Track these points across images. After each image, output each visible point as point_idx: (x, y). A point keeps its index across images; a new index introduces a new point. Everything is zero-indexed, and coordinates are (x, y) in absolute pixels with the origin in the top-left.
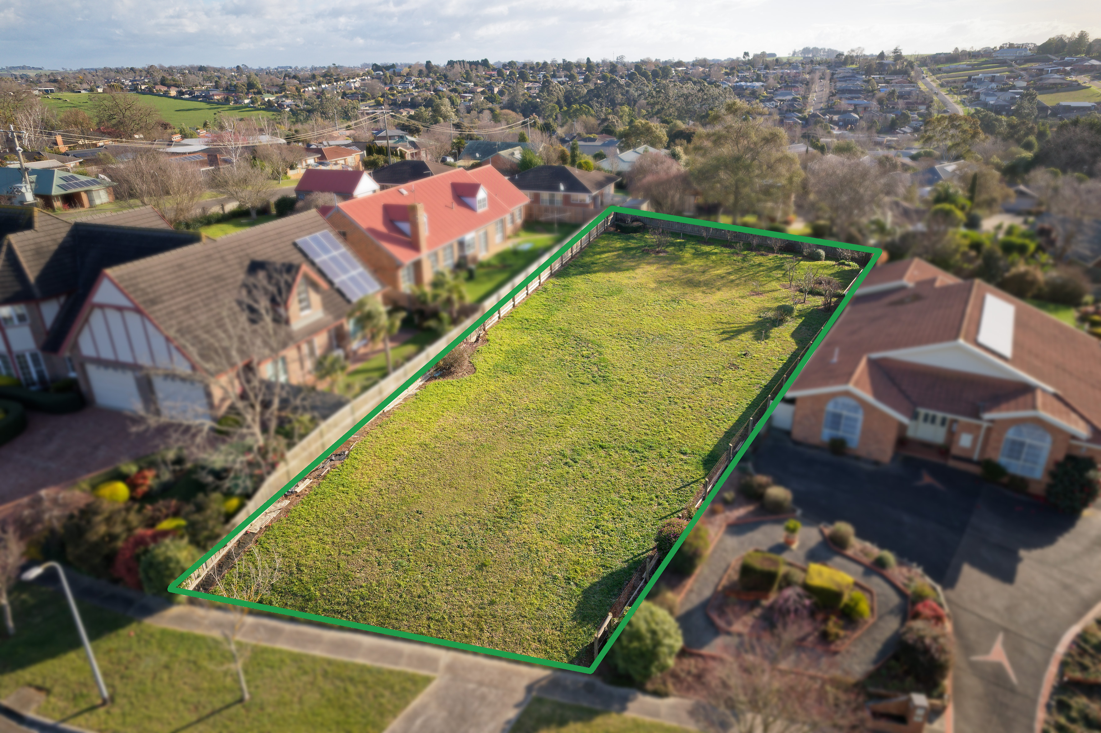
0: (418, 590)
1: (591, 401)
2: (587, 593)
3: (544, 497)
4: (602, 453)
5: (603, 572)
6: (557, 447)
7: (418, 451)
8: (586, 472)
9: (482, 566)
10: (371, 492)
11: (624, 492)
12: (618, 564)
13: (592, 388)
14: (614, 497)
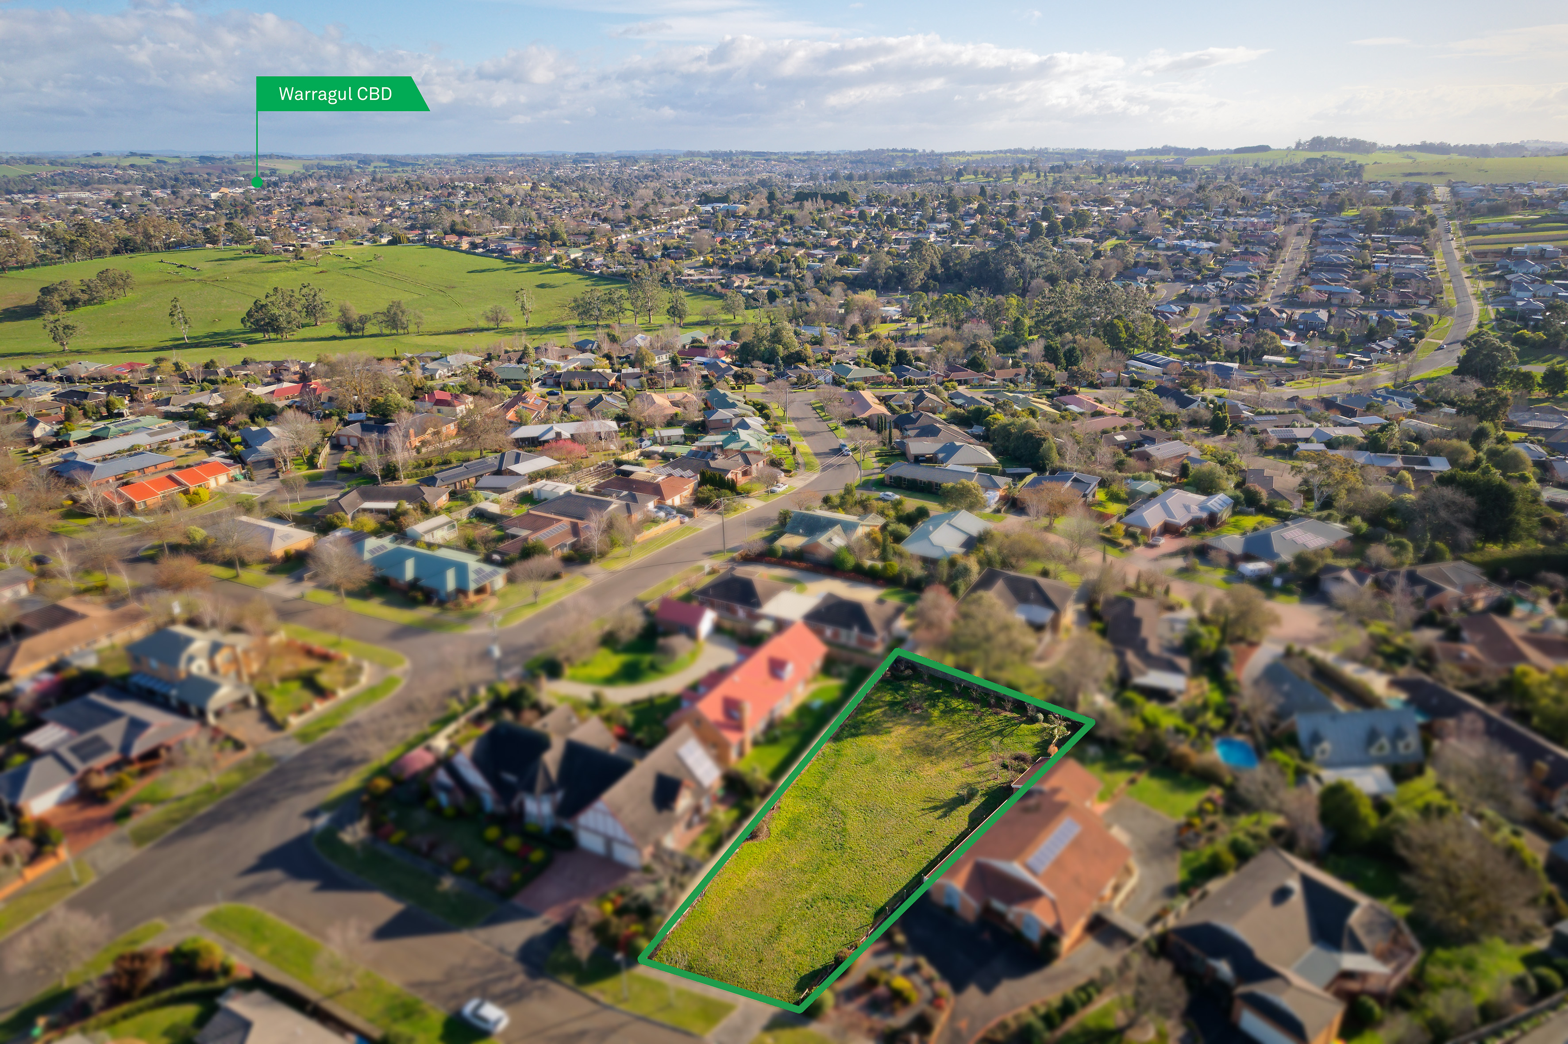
0: (734, 969)
1: (830, 864)
2: (802, 979)
3: (793, 928)
4: (827, 902)
5: (811, 969)
6: (804, 896)
7: (737, 893)
8: (816, 913)
9: (761, 961)
10: (716, 917)
11: (831, 928)
12: (818, 966)
13: (833, 853)
14: (826, 930)
